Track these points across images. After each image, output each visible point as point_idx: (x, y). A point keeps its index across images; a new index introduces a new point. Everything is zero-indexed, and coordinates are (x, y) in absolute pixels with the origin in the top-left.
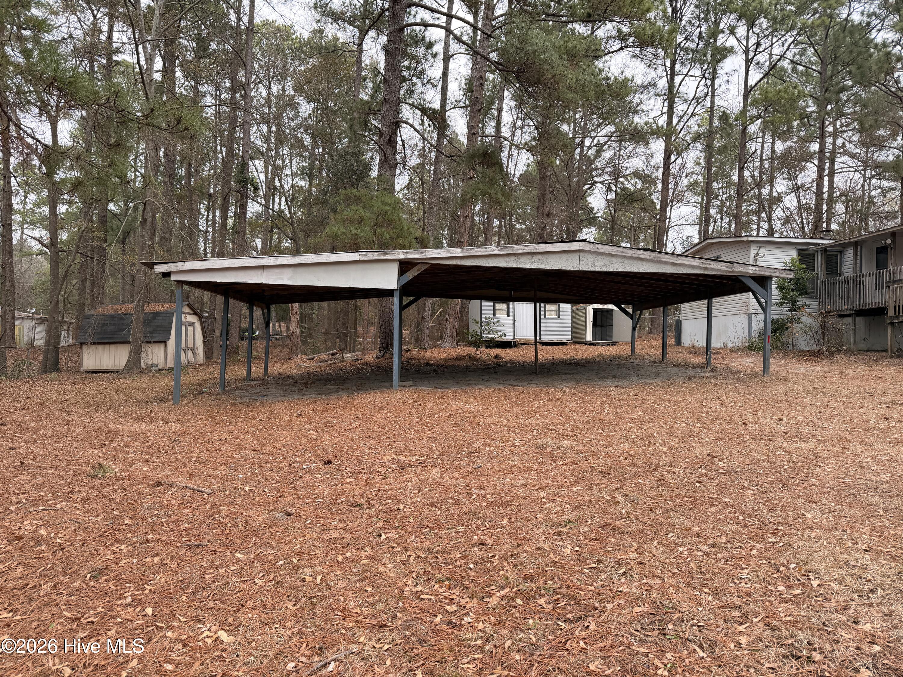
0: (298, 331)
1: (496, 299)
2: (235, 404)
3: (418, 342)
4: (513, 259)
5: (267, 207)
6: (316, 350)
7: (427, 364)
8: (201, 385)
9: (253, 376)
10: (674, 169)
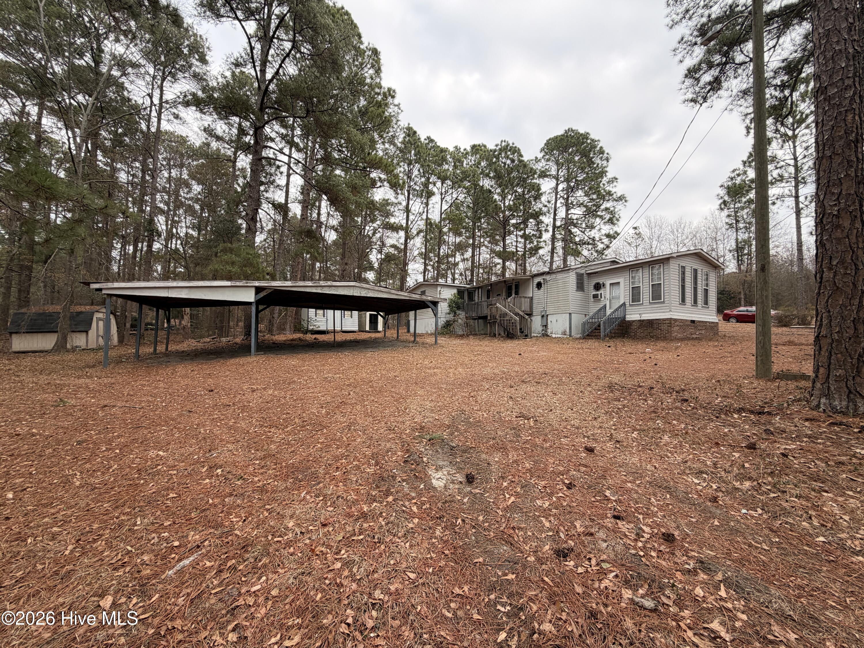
0: (189, 324)
1: (317, 308)
2: (148, 367)
3: (270, 331)
4: (319, 288)
5: (166, 246)
6: (202, 337)
7: (274, 343)
8: (120, 357)
9: (158, 352)
10: (409, 246)
